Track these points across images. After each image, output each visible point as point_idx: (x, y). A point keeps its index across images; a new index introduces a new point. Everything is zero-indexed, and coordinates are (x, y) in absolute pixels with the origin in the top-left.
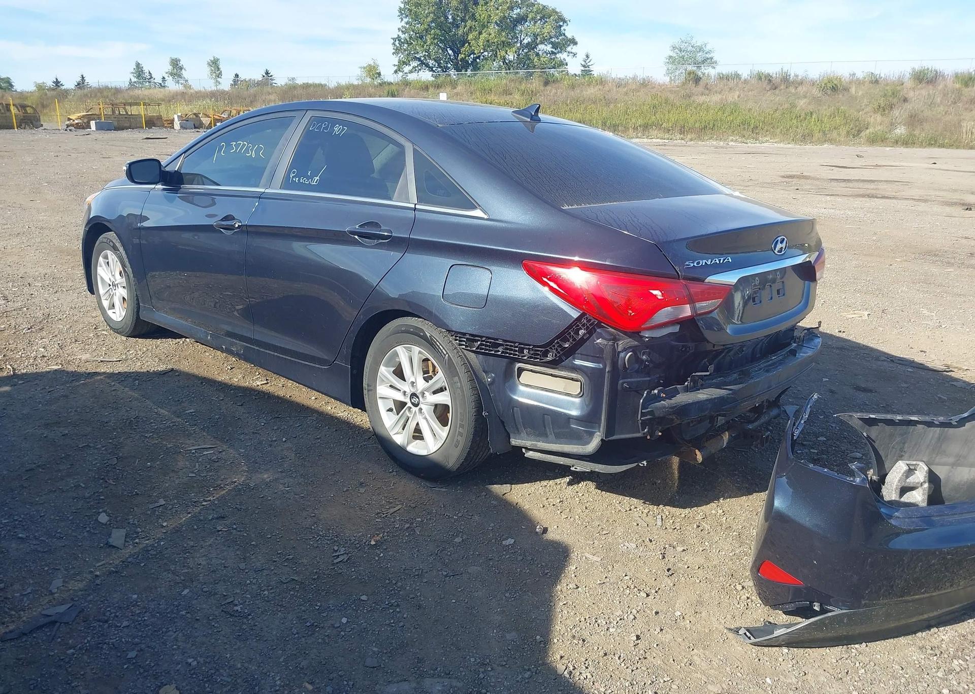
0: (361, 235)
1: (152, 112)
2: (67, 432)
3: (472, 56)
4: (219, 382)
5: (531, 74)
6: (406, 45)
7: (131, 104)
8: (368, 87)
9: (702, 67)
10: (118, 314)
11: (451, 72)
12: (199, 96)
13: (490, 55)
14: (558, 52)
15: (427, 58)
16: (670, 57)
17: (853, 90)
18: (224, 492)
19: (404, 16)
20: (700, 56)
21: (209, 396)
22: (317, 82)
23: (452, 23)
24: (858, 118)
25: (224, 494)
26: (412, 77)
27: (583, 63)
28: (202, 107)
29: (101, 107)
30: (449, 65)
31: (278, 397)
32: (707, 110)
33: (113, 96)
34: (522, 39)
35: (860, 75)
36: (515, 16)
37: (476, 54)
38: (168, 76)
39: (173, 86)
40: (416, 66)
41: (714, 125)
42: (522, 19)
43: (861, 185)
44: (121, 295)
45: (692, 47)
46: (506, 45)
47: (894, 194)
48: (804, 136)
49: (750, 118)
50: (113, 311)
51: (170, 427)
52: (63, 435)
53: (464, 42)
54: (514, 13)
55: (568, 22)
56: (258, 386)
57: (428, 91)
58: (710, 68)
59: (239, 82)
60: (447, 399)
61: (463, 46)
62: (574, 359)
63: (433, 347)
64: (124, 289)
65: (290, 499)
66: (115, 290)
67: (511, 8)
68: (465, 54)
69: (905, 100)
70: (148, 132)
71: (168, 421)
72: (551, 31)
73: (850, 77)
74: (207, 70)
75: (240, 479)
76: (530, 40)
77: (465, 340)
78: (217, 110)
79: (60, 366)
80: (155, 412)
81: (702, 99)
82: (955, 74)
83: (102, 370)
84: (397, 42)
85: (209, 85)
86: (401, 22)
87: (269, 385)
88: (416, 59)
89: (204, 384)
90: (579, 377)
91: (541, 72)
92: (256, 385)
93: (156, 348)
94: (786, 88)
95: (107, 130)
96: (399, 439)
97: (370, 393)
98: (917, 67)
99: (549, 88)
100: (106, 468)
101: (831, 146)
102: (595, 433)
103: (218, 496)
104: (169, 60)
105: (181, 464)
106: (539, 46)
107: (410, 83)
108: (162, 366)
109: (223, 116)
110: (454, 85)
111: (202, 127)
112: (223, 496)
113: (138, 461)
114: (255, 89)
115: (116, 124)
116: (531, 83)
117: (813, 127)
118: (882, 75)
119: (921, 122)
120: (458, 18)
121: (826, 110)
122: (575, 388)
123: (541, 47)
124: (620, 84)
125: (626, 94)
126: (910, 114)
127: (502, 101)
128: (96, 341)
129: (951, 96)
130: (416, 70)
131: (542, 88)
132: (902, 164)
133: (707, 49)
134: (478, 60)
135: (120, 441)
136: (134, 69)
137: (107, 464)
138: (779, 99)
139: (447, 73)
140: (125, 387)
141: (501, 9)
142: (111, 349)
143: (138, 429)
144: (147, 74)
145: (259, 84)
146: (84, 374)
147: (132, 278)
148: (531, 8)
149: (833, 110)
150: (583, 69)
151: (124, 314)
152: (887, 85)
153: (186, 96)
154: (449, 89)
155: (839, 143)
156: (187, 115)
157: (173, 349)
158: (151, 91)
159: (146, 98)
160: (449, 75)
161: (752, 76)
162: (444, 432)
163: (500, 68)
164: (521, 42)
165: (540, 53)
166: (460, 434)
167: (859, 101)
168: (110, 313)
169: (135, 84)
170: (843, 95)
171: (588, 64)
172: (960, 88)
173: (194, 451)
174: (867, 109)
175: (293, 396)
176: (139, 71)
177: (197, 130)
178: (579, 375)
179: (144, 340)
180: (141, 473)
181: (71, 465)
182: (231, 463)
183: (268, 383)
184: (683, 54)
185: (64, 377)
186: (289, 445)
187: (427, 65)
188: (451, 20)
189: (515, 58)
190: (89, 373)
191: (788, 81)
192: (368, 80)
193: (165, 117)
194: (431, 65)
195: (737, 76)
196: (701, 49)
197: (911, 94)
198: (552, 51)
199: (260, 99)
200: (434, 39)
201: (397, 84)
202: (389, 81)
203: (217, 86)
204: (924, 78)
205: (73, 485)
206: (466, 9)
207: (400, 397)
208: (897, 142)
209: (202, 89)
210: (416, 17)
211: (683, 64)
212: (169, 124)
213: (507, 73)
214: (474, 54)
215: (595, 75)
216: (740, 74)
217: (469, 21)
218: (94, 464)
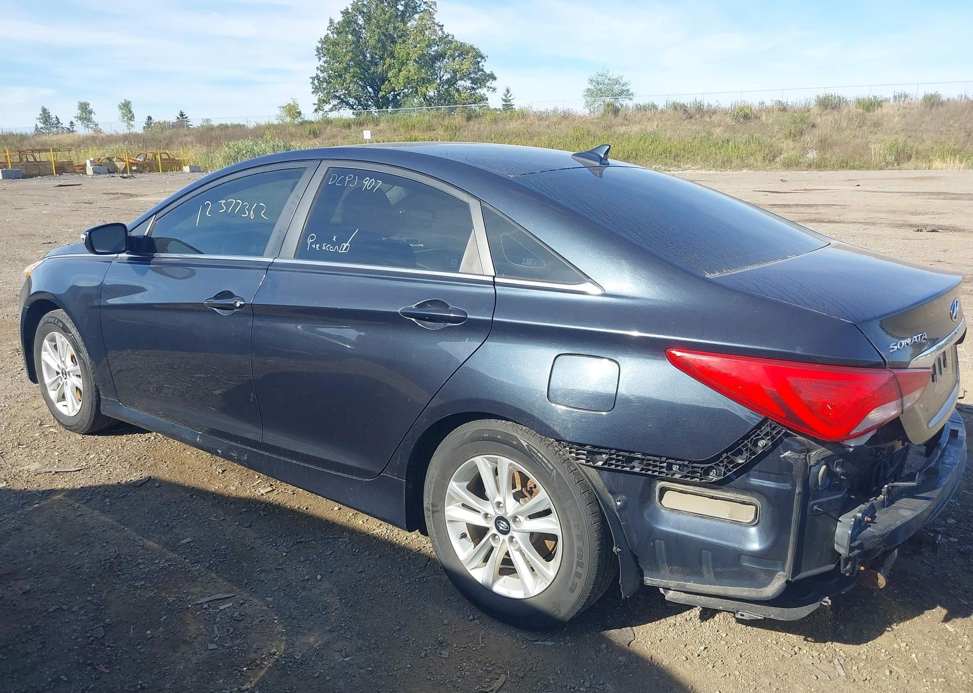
0: (420, 317)
1: (62, 157)
2: (28, 587)
3: (392, 93)
4: (213, 493)
5: (453, 110)
6: (325, 84)
7: (39, 151)
8: (289, 127)
9: (620, 99)
10: (71, 407)
11: (372, 110)
12: (110, 140)
13: (410, 91)
14: (478, 88)
15: (347, 96)
16: (589, 89)
17: (764, 118)
18: (263, 672)
19: (322, 55)
20: (617, 88)
21: (205, 514)
22: (236, 122)
23: (371, 62)
24: (772, 144)
25: (263, 676)
26: (333, 115)
27: (504, 98)
28: (115, 151)
29: (8, 154)
30: (370, 103)
31: (292, 511)
32: (629, 140)
33: (19, 143)
34: (441, 75)
35: (768, 103)
36: (433, 53)
37: (396, 91)
38: (77, 121)
39: (81, 130)
40: (337, 104)
41: (637, 155)
42: (440, 56)
43: (802, 209)
44: (74, 384)
45: (609, 80)
46: (425, 81)
47: (837, 218)
48: (723, 162)
49: (671, 146)
50: (64, 403)
51: (164, 568)
52: (24, 593)
53: (384, 79)
54: (433, 50)
55: (486, 58)
56: (262, 495)
57: (350, 129)
58: (627, 100)
59: (153, 125)
60: (556, 527)
61: (383, 83)
62: (748, 477)
63: (533, 460)
64: (78, 379)
65: (355, 676)
66: (65, 379)
67: (429, 46)
68: (385, 91)
69: (814, 126)
70: (59, 179)
71: (161, 560)
72: (470, 68)
73: (759, 106)
74: (119, 113)
75: (278, 648)
76: (450, 77)
77: (585, 452)
78: (131, 154)
79: (5, 483)
80: (140, 546)
81: (622, 129)
82: (857, 100)
83: (60, 486)
84: (316, 81)
85: (121, 128)
86: (319, 61)
87: (275, 492)
88: (336, 97)
89: (195, 497)
90: (754, 500)
91: (463, 107)
92: (259, 494)
93: (123, 447)
94: (701, 117)
95: (15, 178)
96: (480, 574)
97: (436, 515)
98: (822, 94)
99: (471, 123)
100: (91, 644)
101: (750, 172)
102: (775, 572)
103: (256, 680)
104: (77, 105)
105: (193, 628)
106: (459, 82)
107: (332, 122)
108: (135, 474)
109: (138, 159)
110: (376, 122)
111: (117, 172)
112: (263, 680)
113: (134, 629)
114: (170, 131)
115: (24, 172)
116: (454, 119)
117: (730, 154)
118: (790, 103)
119: (831, 146)
120: (377, 57)
121: (740, 137)
122: (747, 514)
123: (460, 83)
124: (541, 117)
125: (548, 126)
126: (820, 139)
127: (427, 137)
128: (45, 442)
129: (856, 121)
130: (336, 108)
131: (465, 123)
132: (827, 187)
133: (624, 81)
134: (398, 97)
135: (103, 598)
136: (41, 114)
137: (91, 638)
138: (696, 128)
139: (368, 110)
140: (94, 509)
141: (420, 47)
142: (65, 453)
143: (124, 574)
144: (54, 119)
145: (174, 126)
146: (37, 494)
147: (89, 365)
148: (449, 45)
149: (747, 138)
150: (504, 103)
151: (78, 407)
152: (795, 112)
153: (97, 140)
154: (371, 126)
155: (756, 168)
156: (99, 159)
157: (144, 447)
158: (60, 136)
159: (54, 144)
160: (371, 113)
161: (668, 107)
162: (551, 569)
163: (421, 105)
164: (441, 78)
165: (461, 89)
166: (578, 575)
167: (770, 128)
168: (59, 406)
169: (42, 130)
170: (755, 123)
171: (509, 98)
172: (863, 114)
173: (206, 606)
174: (779, 135)
175: (309, 507)
176: (45, 116)
177: (112, 175)
178: (754, 497)
179: (105, 437)
180: (142, 650)
181: (41, 643)
182: (261, 621)
183: (273, 490)
184: (601, 86)
185: (12, 500)
186: (326, 585)
187: (348, 103)
188: (369, 59)
189: (436, 94)
190: (44, 492)
191: (702, 111)
192: (288, 119)
193: (75, 163)
194: (351, 103)
195: (654, 107)
196: (617, 82)
197: (819, 120)
198: (472, 87)
199: (177, 142)
200: (354, 77)
201: (318, 122)
202: (310, 120)
203: (129, 129)
204: (828, 104)
205: (50, 680)
206: (384, 47)
207: (479, 521)
208: (810, 166)
209: (114, 133)
210: (334, 56)
211: (601, 97)
212: (82, 169)
213: (428, 109)
214: (395, 91)
215: (517, 109)
216: (657, 104)
217: (388, 59)
218: (74, 639)
